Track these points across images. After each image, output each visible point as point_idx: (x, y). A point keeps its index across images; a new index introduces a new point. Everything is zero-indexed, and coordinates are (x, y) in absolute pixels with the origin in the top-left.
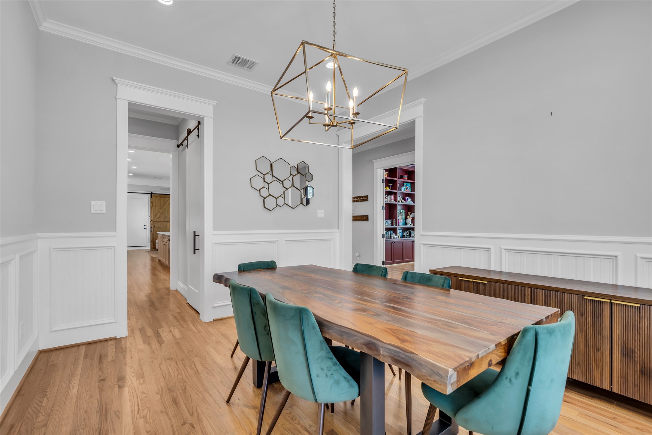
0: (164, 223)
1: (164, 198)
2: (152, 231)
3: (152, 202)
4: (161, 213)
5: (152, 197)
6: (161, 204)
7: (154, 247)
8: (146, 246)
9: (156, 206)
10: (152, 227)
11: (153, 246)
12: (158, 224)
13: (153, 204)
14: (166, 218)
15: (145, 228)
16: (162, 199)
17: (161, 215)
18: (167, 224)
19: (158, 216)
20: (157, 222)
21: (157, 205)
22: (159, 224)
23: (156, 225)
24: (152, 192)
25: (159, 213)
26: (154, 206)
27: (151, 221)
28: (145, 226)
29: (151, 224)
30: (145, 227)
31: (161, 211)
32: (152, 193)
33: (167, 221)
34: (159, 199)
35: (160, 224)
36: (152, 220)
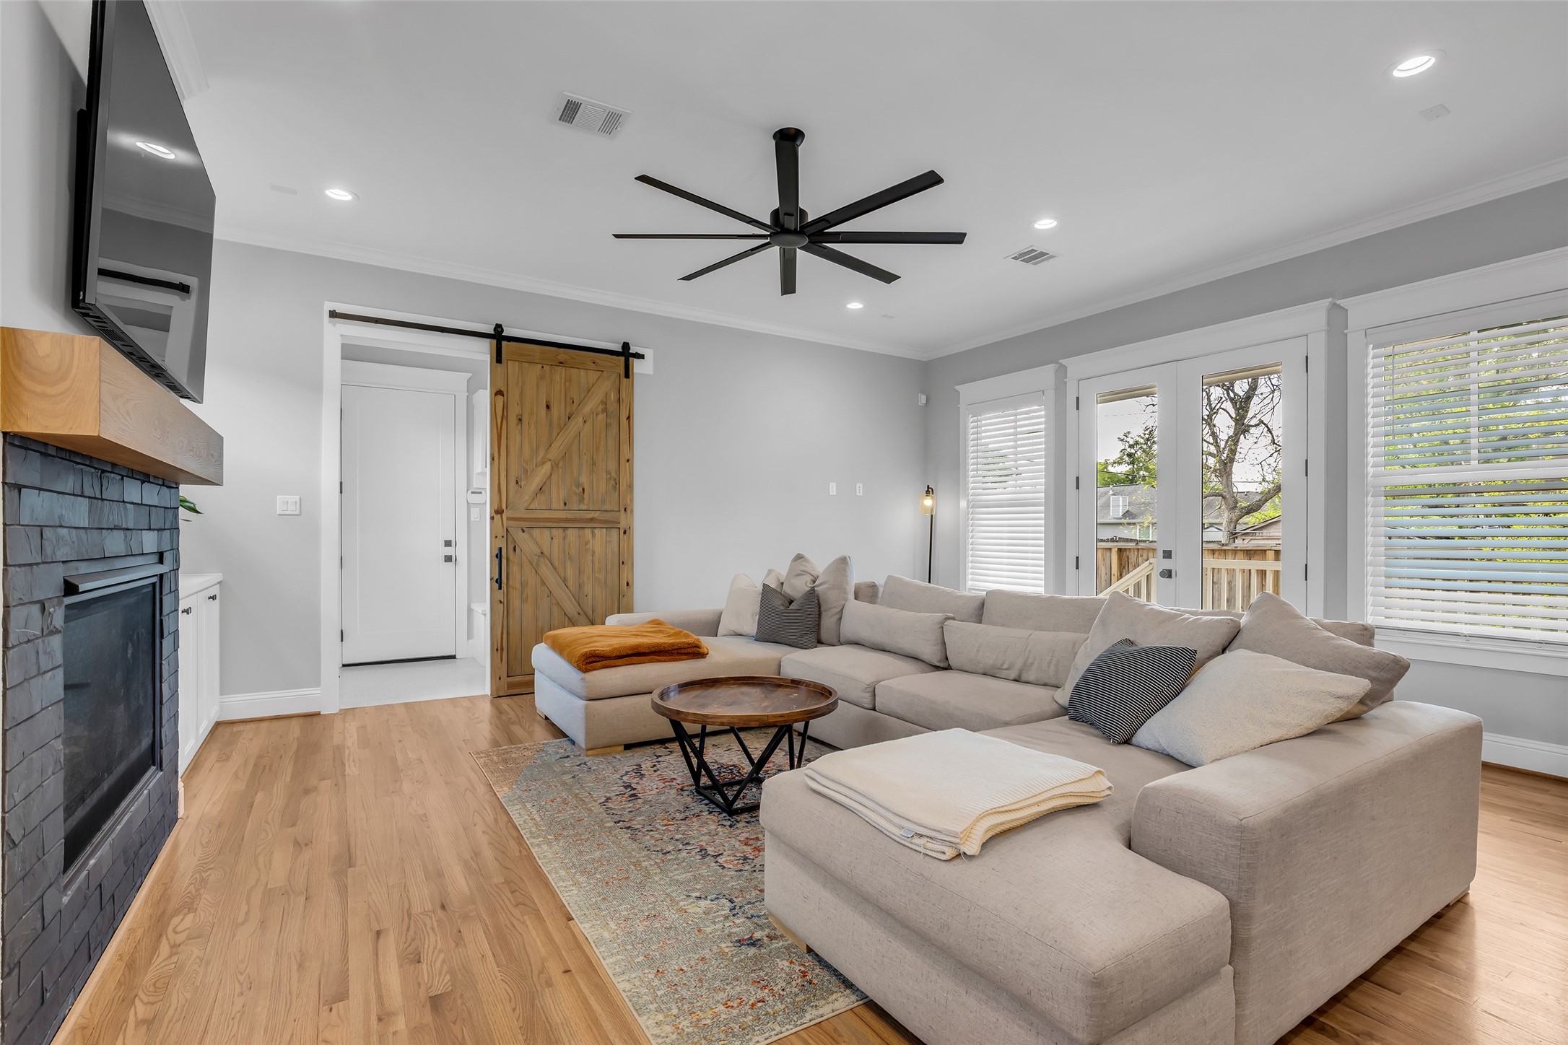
0: (569, 532)
1: (574, 371)
2: (499, 581)
3: (499, 393)
4: (555, 466)
5: (499, 360)
6: (554, 408)
7: (510, 686)
8: (454, 657)
9: (524, 421)
10: (499, 556)
11: (505, 680)
12: (536, 532)
13: (505, 407)
14: (581, 500)
15: (448, 559)
16: (560, 374)
17: (554, 478)
18: (588, 532)
19: (536, 482)
20: (530, 525)
21: (531, 414)
22: (543, 536)
23: (523, 539)
24: (499, 328)
25: (543, 463)
26: (512, 420)
27: (497, 517)
28: (448, 543)
29: (494, 537)
30: (449, 551)
31: (554, 453)
32: (498, 336)
33: (590, 515)
34: (542, 377)
35: (546, 532)
36: (499, 512)
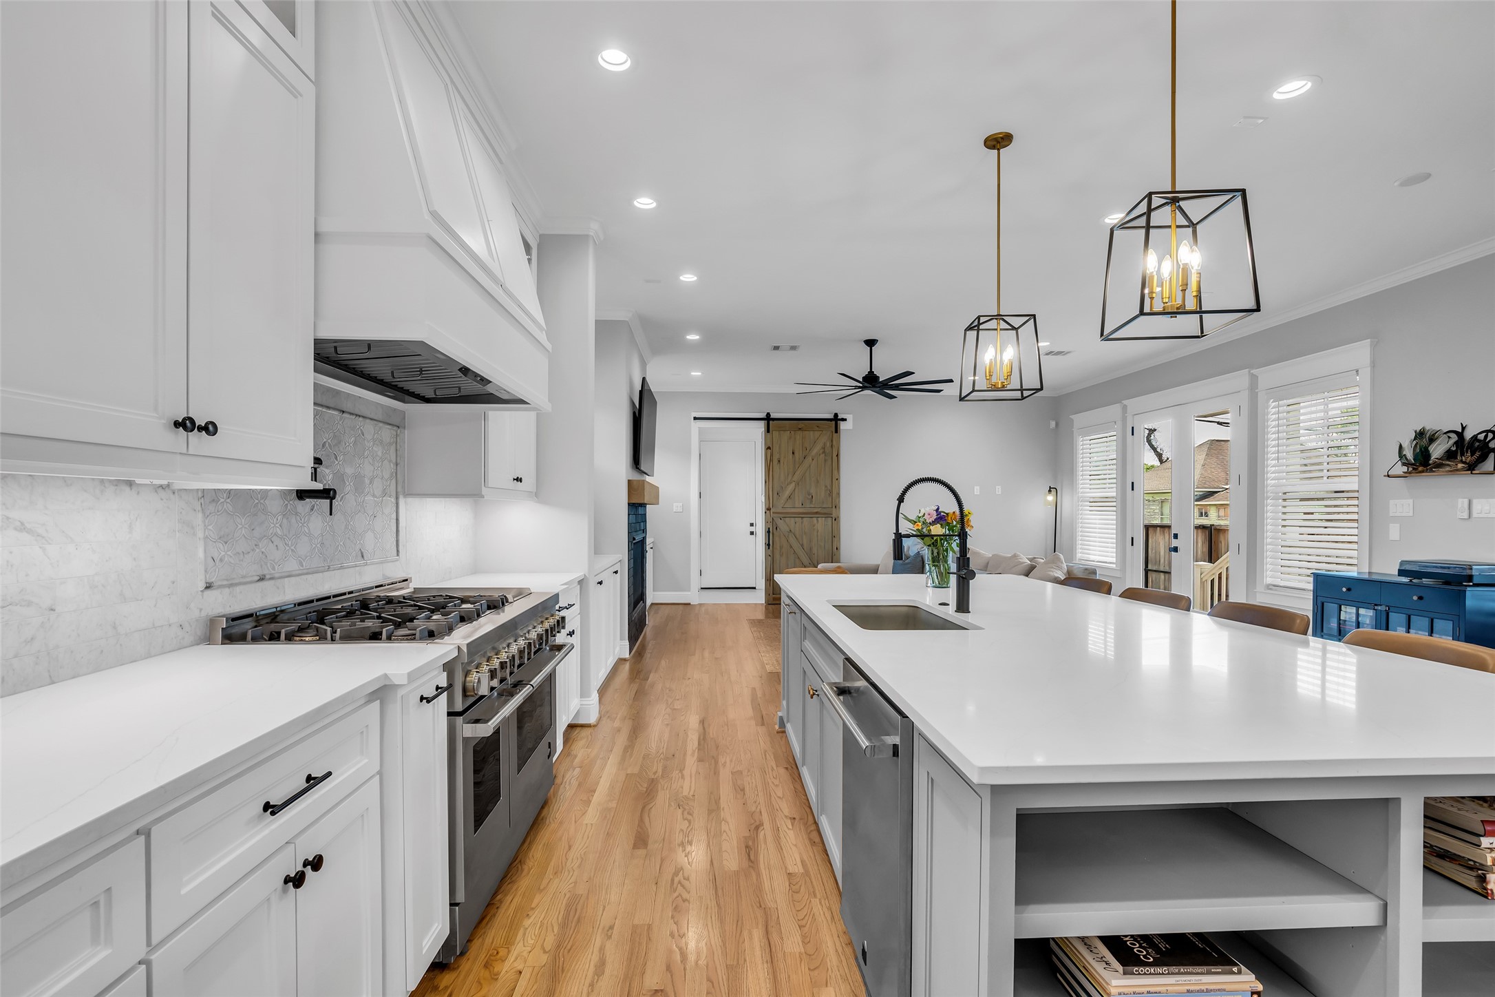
0: (805, 519)
1: (807, 432)
2: (769, 545)
3: (769, 448)
4: (797, 484)
5: (768, 431)
6: (796, 454)
7: (773, 599)
8: (755, 588)
9: (781, 462)
10: (769, 532)
11: (771, 596)
12: (787, 520)
13: (772, 455)
14: (811, 502)
15: (752, 533)
16: (799, 435)
17: (797, 491)
18: (814, 519)
19: (787, 493)
20: (785, 516)
21: (785, 457)
22: (791, 522)
23: (780, 523)
24: (768, 414)
25: (791, 483)
26: (775, 461)
27: (768, 512)
28: (752, 525)
29: (767, 522)
30: (752, 529)
31: (796, 478)
32: (768, 418)
33: (816, 510)
34: (790, 438)
35: (793, 519)
36: (769, 509)
